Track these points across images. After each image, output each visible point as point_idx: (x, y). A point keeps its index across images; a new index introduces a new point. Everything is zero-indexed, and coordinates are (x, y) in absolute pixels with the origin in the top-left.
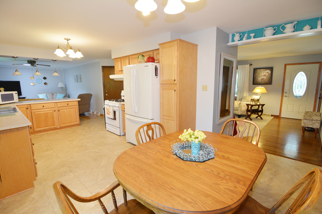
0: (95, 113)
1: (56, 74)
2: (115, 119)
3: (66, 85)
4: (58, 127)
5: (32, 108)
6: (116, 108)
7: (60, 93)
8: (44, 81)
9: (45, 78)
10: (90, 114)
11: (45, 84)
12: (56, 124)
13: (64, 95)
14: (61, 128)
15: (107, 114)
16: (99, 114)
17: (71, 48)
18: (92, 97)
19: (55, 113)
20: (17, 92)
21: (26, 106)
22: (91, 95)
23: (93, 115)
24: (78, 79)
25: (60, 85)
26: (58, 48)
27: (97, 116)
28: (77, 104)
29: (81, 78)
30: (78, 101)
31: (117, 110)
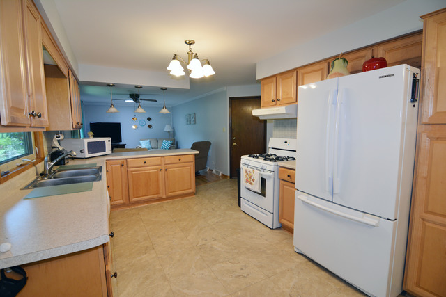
0: (214, 172)
1: (165, 111)
2: (263, 194)
3: (174, 128)
4: (164, 197)
5: (130, 165)
6: (267, 173)
7: (167, 140)
8: (149, 123)
9: (149, 119)
10: (206, 173)
11: (150, 126)
12: (161, 191)
13: (170, 142)
14: (168, 198)
15: (247, 181)
16: (220, 175)
17: (196, 57)
18: (211, 146)
19: (160, 173)
20: (110, 139)
21: (120, 161)
22: (210, 143)
23: (211, 174)
24: (192, 119)
25: (167, 128)
26: (175, 58)
27: (217, 177)
28: (192, 158)
29: (195, 118)
30: (196, 155)
31: (269, 177)
